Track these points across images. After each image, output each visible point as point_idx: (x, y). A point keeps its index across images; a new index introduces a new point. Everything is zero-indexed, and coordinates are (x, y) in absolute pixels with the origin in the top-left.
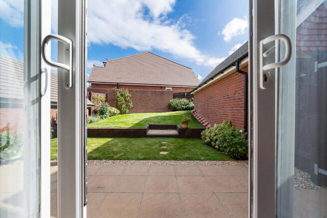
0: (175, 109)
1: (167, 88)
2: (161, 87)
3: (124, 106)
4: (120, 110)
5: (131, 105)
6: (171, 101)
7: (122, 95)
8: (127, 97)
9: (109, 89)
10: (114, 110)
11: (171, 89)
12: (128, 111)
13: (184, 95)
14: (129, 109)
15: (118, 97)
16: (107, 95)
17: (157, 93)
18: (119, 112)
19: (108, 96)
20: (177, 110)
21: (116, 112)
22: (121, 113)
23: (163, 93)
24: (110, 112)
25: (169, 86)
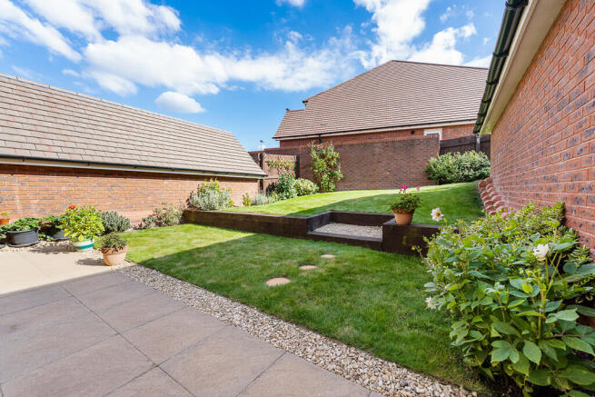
0: (442, 180)
1: (426, 133)
2: (413, 132)
3: (325, 176)
4: (319, 185)
5: (339, 173)
6: (433, 160)
7: (323, 156)
8: (333, 158)
9: (300, 147)
10: (307, 184)
11: (440, 132)
12: (333, 187)
13: (475, 143)
14: (336, 182)
15: (315, 160)
16: (298, 158)
17: (398, 144)
18: (315, 187)
19: (301, 160)
20: (450, 182)
21: (310, 188)
22: (321, 191)
23: (412, 143)
24: (298, 188)
25: (431, 125)
